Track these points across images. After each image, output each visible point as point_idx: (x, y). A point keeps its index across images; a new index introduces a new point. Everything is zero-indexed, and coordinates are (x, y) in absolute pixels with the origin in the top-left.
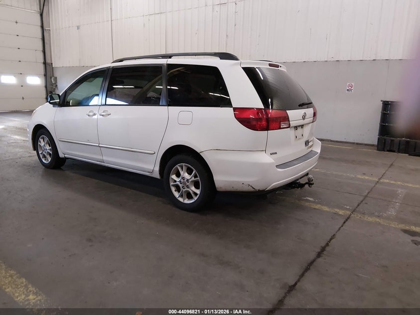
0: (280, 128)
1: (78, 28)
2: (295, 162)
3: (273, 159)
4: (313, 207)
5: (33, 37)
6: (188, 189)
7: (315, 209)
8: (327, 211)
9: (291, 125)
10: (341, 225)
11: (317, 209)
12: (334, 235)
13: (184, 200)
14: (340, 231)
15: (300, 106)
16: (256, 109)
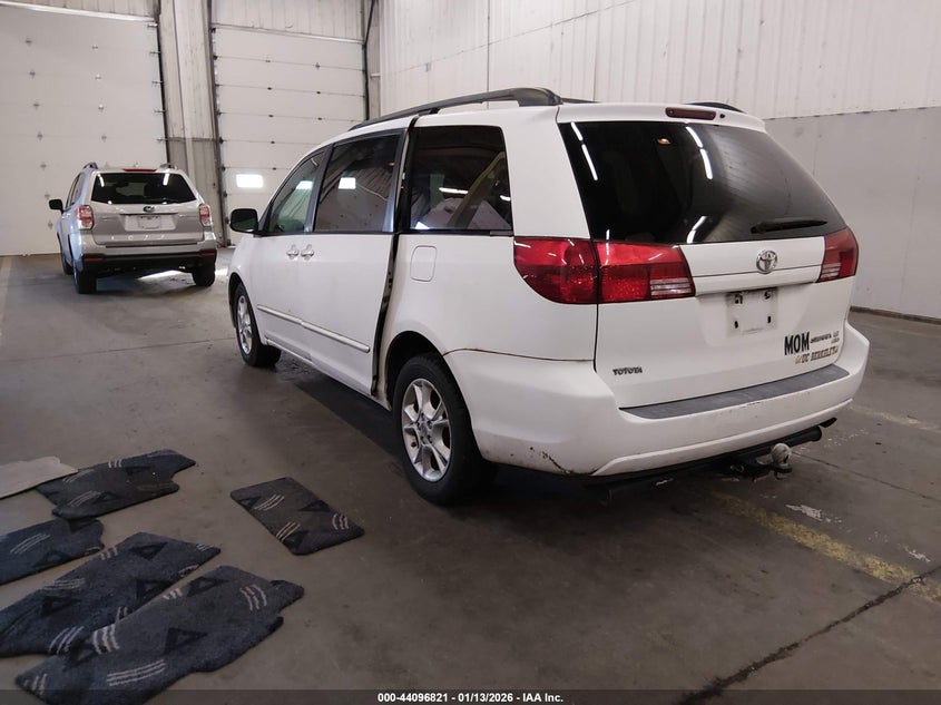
0: (649, 297)
1: (428, 67)
2: (721, 400)
3: (611, 388)
4: (801, 540)
5: (343, 95)
6: (430, 445)
7: (801, 546)
8: (835, 561)
9: (698, 290)
10: (843, 617)
11: (808, 549)
12: (795, 645)
13: (424, 471)
14: (827, 634)
15: (754, 230)
16: (573, 239)
